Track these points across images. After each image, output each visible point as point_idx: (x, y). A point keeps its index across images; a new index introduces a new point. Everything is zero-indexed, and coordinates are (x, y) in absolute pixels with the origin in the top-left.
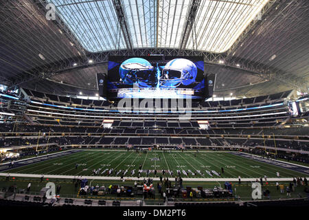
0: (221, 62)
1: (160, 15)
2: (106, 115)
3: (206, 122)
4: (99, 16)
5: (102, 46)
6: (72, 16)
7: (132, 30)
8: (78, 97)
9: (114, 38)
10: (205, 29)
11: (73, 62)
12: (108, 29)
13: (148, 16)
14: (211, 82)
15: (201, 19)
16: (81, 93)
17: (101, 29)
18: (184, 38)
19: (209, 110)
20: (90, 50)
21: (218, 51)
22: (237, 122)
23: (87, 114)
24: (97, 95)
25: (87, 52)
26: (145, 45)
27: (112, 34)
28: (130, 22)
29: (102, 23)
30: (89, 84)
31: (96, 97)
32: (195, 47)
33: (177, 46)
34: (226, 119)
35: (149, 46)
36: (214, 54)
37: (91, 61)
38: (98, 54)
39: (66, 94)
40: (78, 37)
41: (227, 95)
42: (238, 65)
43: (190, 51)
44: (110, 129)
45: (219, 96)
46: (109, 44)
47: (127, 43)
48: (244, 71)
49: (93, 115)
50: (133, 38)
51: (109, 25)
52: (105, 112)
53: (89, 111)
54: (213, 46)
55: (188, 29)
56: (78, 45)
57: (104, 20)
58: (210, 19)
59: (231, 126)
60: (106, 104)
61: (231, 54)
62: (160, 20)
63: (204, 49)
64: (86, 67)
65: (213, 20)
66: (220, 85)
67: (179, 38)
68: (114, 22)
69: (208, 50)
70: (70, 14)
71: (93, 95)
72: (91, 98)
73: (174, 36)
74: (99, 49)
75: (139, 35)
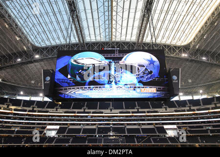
0: (184, 55)
1: (115, 8)
2: (50, 120)
3: (175, 126)
4: (49, 10)
5: (51, 40)
6: (21, 10)
7: (84, 24)
8: (19, 98)
9: (65, 32)
10: (163, 21)
11: (17, 57)
12: (58, 23)
13: (101, 9)
14: (175, 77)
15: (158, 12)
16: (22, 93)
17: (51, 22)
18: (140, 31)
19: (176, 111)
20: (37, 45)
21: (179, 44)
22: (214, 126)
23: (27, 119)
24: (41, 95)
25: (33, 46)
26: (98, 39)
27: (63, 27)
28: (82, 15)
29: (53, 18)
30: (33, 82)
31: (40, 98)
32: (154, 39)
33: (134, 39)
34: (198, 123)
35: (103, 40)
36: (176, 47)
37: (37, 56)
38: (46, 48)
39: (4, 94)
40: (26, 30)
41: (196, 93)
42: (204, 58)
43: (148, 44)
44: (54, 138)
45: (186, 94)
46: (59, 38)
47: (78, 37)
48: (212, 65)
49: (34, 120)
50: (86, 32)
51: (60, 19)
52: (49, 116)
53: (29, 115)
54: (174, 38)
55: (145, 22)
56: (24, 39)
57: (55, 14)
58: (167, 12)
59: (206, 131)
60: (51, 105)
61: (194, 46)
62: (114, 13)
63: (163, 42)
64: (31, 62)
65: (170, 13)
66: (186, 81)
67: (136, 31)
68: (66, 16)
69: (168, 42)
70: (19, 8)
71: (36, 95)
72: (34, 99)
73: (130, 29)
74: (48, 44)
75: (92, 29)
